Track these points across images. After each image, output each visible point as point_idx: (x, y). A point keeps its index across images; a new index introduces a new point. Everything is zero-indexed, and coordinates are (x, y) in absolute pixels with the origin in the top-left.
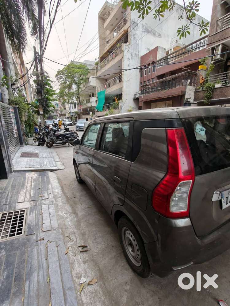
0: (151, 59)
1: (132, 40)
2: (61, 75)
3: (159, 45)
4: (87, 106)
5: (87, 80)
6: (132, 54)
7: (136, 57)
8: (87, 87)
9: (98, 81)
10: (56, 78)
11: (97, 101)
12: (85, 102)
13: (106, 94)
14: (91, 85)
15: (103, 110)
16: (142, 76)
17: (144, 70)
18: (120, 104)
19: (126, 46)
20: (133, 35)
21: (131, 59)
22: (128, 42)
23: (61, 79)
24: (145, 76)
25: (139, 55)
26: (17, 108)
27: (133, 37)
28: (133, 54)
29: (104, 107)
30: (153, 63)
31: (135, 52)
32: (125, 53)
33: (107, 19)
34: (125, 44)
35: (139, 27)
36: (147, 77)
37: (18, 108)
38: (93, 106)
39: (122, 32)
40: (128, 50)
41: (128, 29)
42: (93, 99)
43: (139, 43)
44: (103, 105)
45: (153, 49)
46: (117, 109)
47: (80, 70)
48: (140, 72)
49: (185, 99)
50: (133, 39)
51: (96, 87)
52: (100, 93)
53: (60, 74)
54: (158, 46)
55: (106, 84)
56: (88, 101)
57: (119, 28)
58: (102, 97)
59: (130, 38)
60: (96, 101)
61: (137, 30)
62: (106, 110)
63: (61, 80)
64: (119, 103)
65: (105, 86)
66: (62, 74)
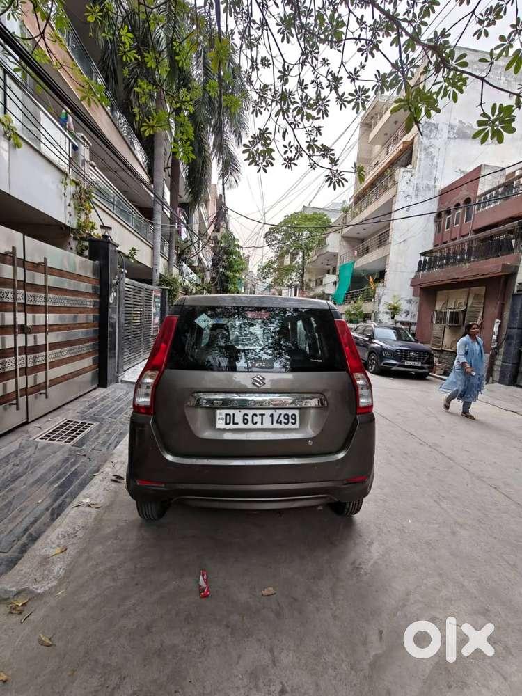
0: (464, 193)
1: (420, 159)
2: (276, 235)
3: (483, 163)
4: (315, 292)
5: (322, 243)
6: (417, 187)
7: (427, 192)
8: (320, 255)
9: (344, 243)
10: (265, 240)
11: (338, 283)
12: (312, 285)
13: (353, 269)
14: (328, 252)
15: (344, 302)
16: (439, 230)
17: (445, 218)
18: (378, 291)
19: (404, 172)
20: (425, 149)
21: (413, 197)
22: (410, 164)
23: (273, 241)
24: (446, 230)
25: (435, 187)
26: (167, 292)
27: (423, 153)
28: (421, 186)
29: (347, 296)
30: (468, 200)
31: (425, 182)
32: (402, 186)
33: (375, 124)
34: (402, 169)
35: (442, 130)
36: (451, 232)
37: (169, 290)
38: (326, 292)
39: (400, 146)
40: (410, 180)
41: (413, 138)
42: (330, 279)
43: (437, 163)
44: (345, 292)
45: (470, 171)
46: (371, 301)
47: (312, 224)
48: (436, 222)
49: (517, 284)
50: (423, 157)
51: (339, 255)
52: (344, 267)
53: (273, 233)
54: (481, 166)
55: (357, 249)
56: (320, 283)
57: (396, 140)
58: (348, 275)
59: (418, 155)
60: (335, 283)
61: (434, 137)
62: (350, 303)
63: (273, 243)
64: (377, 289)
65: (356, 254)
66: (277, 233)
